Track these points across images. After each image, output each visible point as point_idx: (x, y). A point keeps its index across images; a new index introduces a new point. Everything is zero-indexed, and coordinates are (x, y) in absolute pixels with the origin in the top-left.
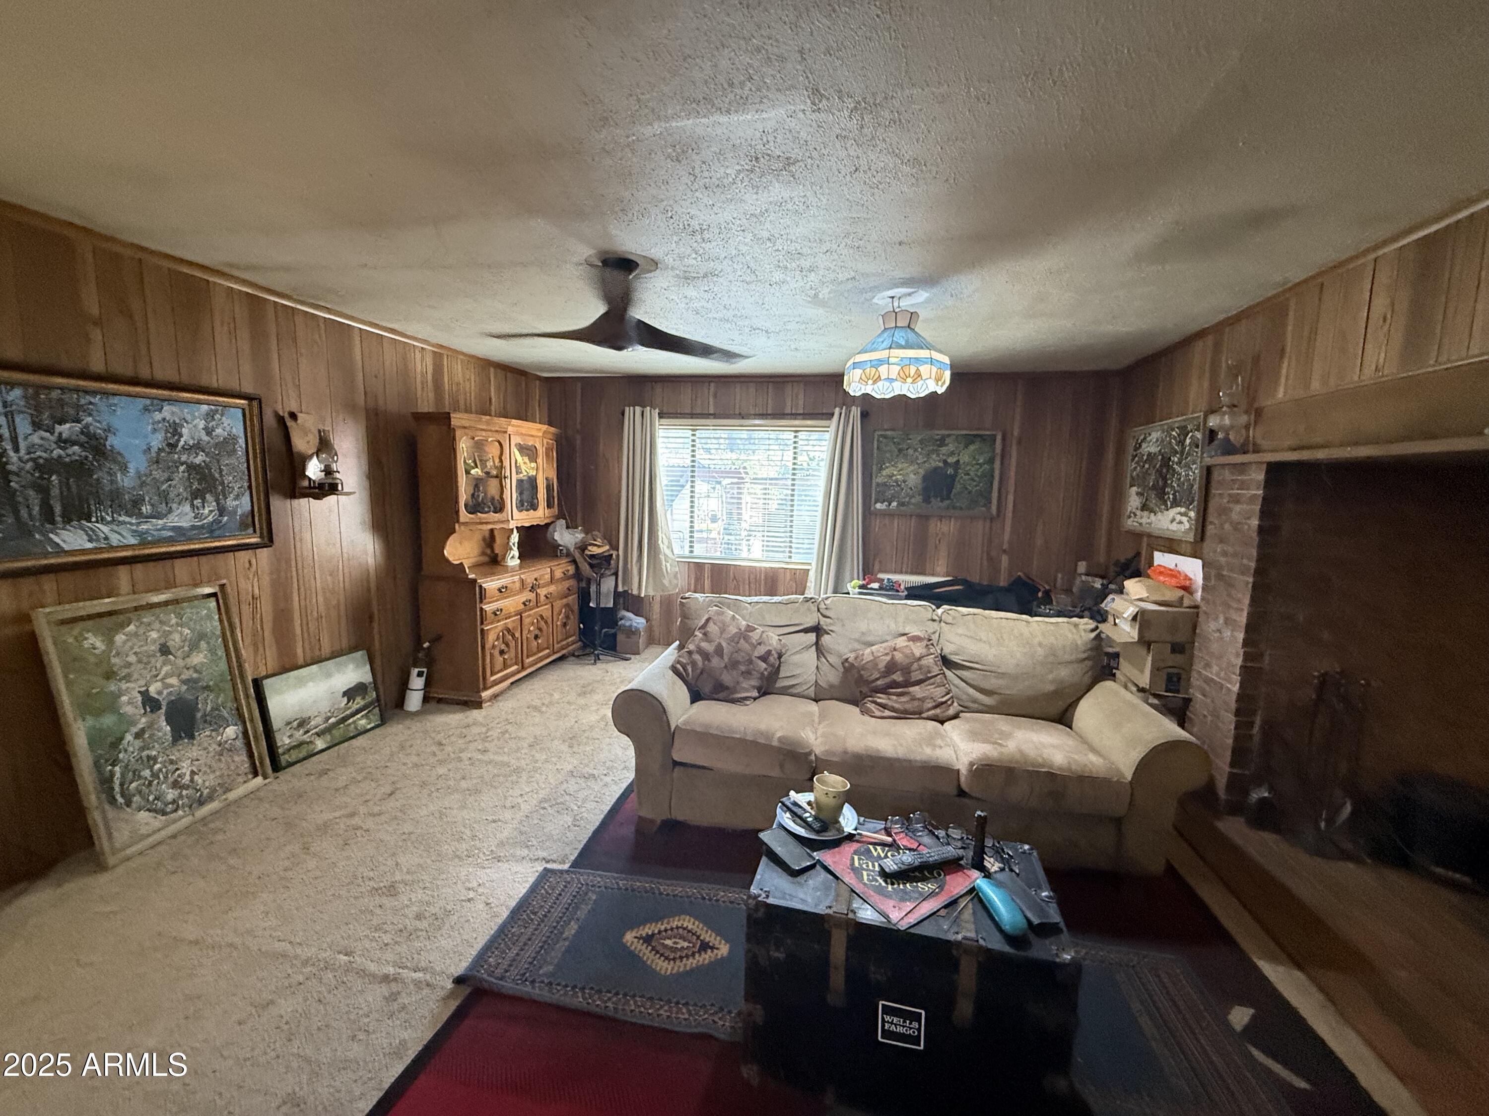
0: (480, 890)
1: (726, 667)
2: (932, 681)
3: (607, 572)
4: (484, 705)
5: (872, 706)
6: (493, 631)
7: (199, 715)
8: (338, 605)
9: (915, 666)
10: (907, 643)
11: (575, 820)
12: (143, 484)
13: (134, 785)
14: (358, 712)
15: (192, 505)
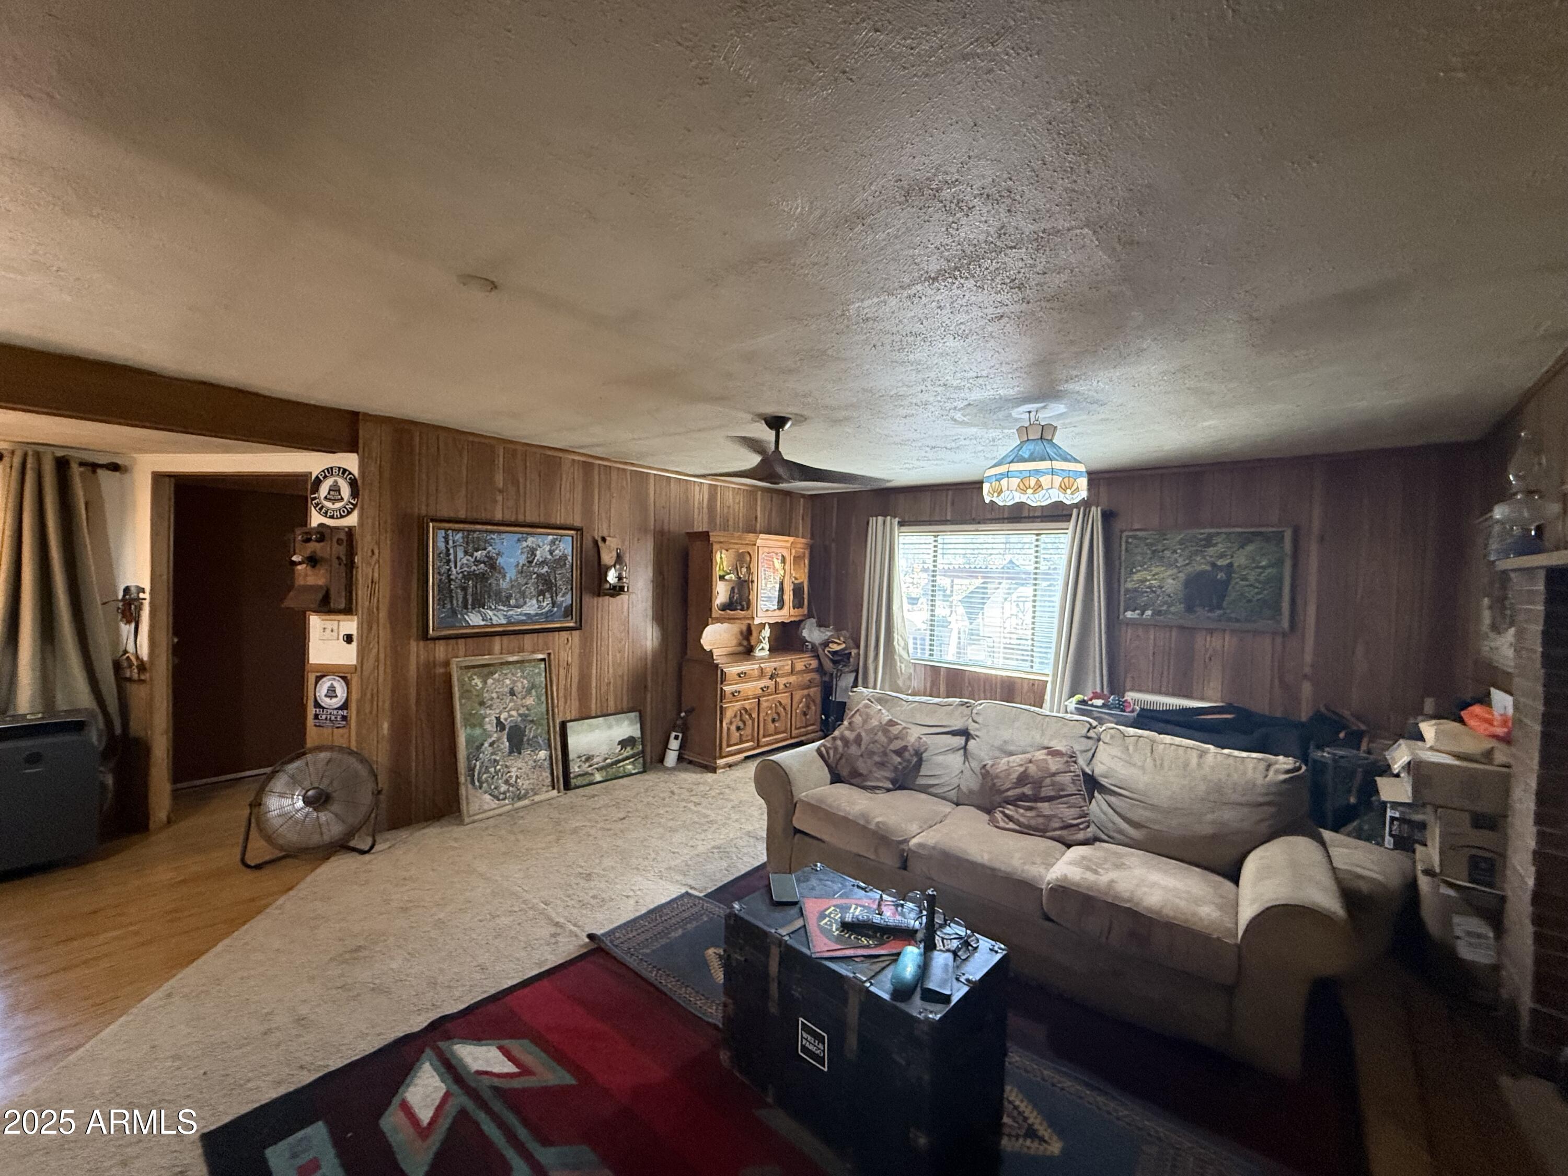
0: (638, 893)
1: (862, 755)
2: (1065, 799)
3: (847, 669)
4: (719, 771)
5: (999, 816)
6: (731, 709)
7: (525, 739)
8: (623, 675)
9: (1048, 781)
10: (1045, 757)
11: (729, 866)
12: (512, 586)
13: (485, 776)
14: (627, 758)
15: (538, 600)
